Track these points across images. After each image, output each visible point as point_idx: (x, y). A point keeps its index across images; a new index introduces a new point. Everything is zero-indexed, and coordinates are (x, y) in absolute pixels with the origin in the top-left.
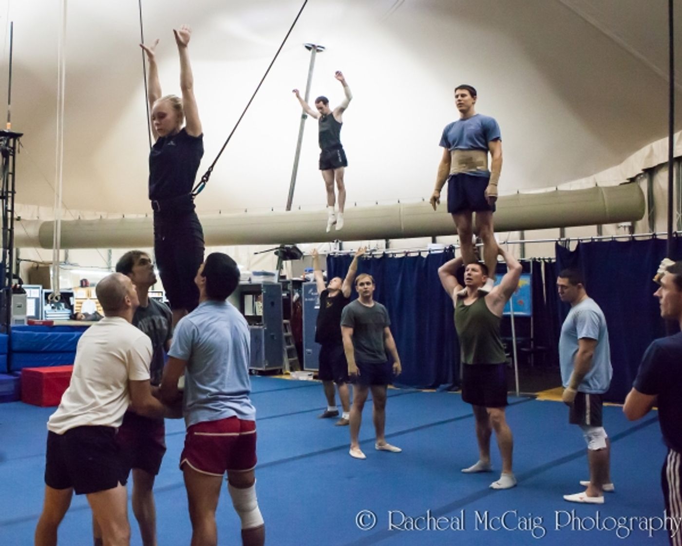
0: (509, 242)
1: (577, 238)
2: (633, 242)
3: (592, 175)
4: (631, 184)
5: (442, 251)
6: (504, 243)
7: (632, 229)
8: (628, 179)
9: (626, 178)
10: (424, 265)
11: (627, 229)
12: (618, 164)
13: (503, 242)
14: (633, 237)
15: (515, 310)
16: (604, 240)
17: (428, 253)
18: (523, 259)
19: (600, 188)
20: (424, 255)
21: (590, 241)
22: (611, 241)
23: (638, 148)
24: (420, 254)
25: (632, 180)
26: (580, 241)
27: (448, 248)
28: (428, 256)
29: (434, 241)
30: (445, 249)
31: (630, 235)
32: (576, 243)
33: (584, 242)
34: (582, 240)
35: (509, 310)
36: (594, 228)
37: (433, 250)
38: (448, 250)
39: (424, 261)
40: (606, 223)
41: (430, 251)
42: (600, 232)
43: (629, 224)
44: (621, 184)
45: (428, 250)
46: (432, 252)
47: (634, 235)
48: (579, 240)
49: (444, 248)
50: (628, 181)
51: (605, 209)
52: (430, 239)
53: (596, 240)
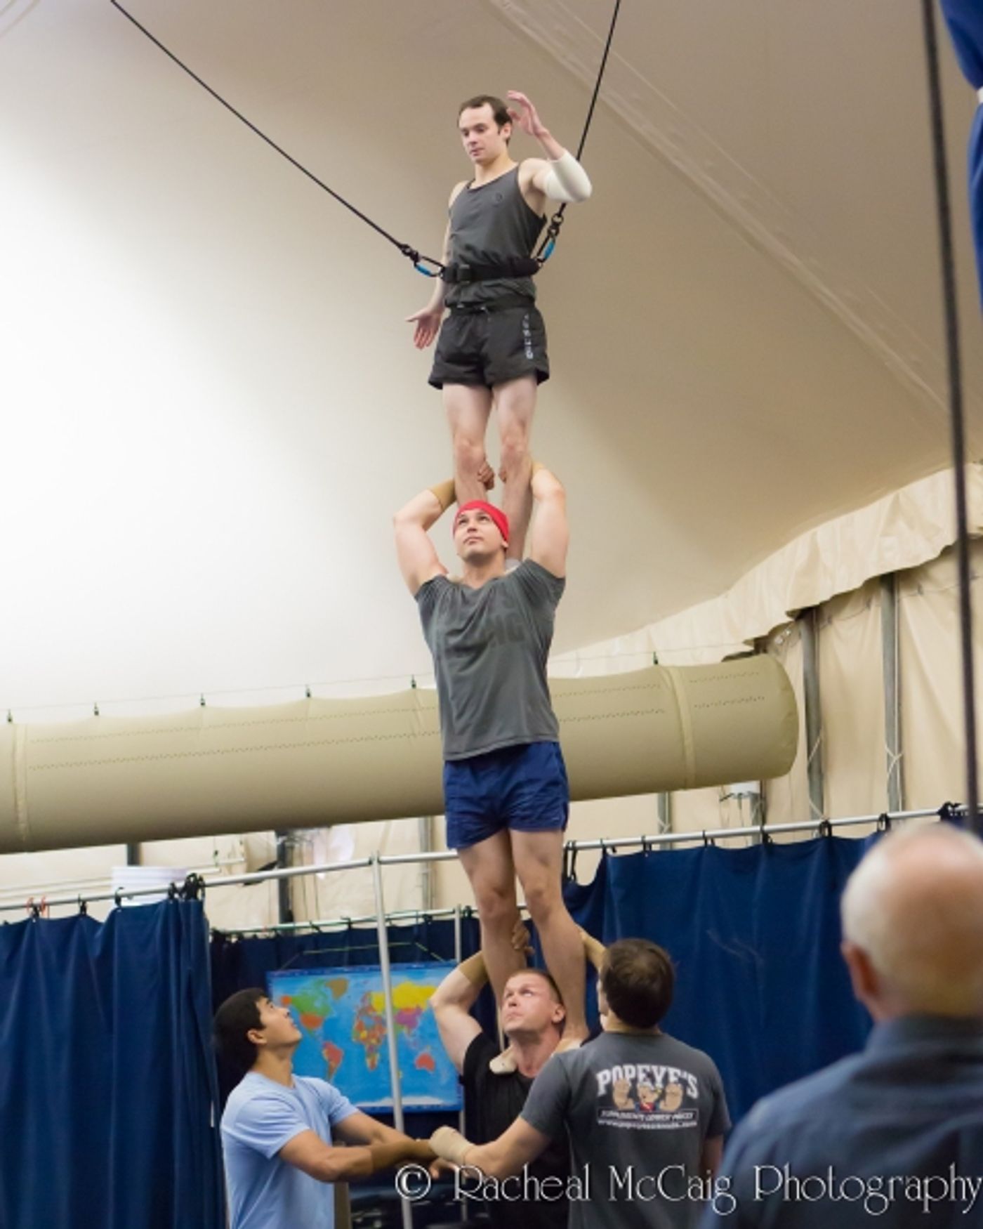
0: (383, 858)
1: (598, 842)
2: (765, 849)
3: (641, 627)
4: (755, 658)
5: (164, 896)
6: (370, 863)
7: (761, 805)
8: (746, 642)
9: (742, 640)
10: (97, 950)
11: (747, 803)
12: (718, 594)
13: (366, 860)
14: (765, 835)
15: (405, 1090)
16: (680, 846)
17: (112, 905)
18: (430, 912)
19: (666, 670)
20: (100, 913)
21: (639, 849)
22: (700, 850)
23: (777, 543)
24: (83, 908)
25: (760, 645)
26: (609, 851)
27: (180, 885)
28: (113, 915)
29: (134, 859)
30: (173, 890)
31: (758, 828)
32: (597, 856)
33: (621, 851)
34: (614, 848)
35: (388, 1092)
36: (650, 802)
37: (130, 896)
38: (181, 892)
39: (99, 933)
40: (685, 786)
41: (118, 899)
42: (667, 815)
43: (753, 787)
44: (729, 658)
45: (112, 892)
46: (125, 903)
47: (766, 828)
48: (604, 847)
49: (167, 886)
50: (749, 648)
51: (682, 739)
52: (121, 850)
53: (655, 848)
